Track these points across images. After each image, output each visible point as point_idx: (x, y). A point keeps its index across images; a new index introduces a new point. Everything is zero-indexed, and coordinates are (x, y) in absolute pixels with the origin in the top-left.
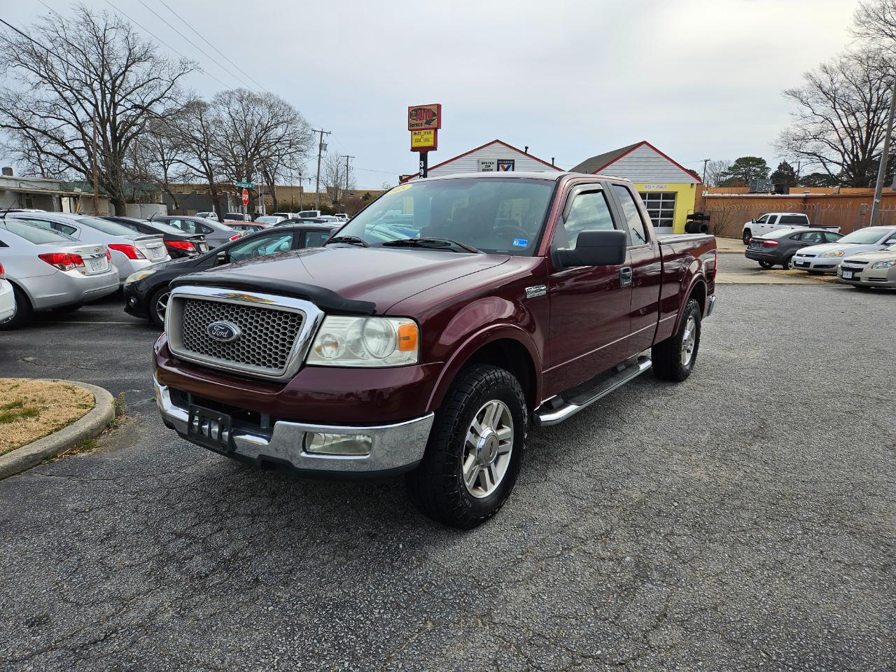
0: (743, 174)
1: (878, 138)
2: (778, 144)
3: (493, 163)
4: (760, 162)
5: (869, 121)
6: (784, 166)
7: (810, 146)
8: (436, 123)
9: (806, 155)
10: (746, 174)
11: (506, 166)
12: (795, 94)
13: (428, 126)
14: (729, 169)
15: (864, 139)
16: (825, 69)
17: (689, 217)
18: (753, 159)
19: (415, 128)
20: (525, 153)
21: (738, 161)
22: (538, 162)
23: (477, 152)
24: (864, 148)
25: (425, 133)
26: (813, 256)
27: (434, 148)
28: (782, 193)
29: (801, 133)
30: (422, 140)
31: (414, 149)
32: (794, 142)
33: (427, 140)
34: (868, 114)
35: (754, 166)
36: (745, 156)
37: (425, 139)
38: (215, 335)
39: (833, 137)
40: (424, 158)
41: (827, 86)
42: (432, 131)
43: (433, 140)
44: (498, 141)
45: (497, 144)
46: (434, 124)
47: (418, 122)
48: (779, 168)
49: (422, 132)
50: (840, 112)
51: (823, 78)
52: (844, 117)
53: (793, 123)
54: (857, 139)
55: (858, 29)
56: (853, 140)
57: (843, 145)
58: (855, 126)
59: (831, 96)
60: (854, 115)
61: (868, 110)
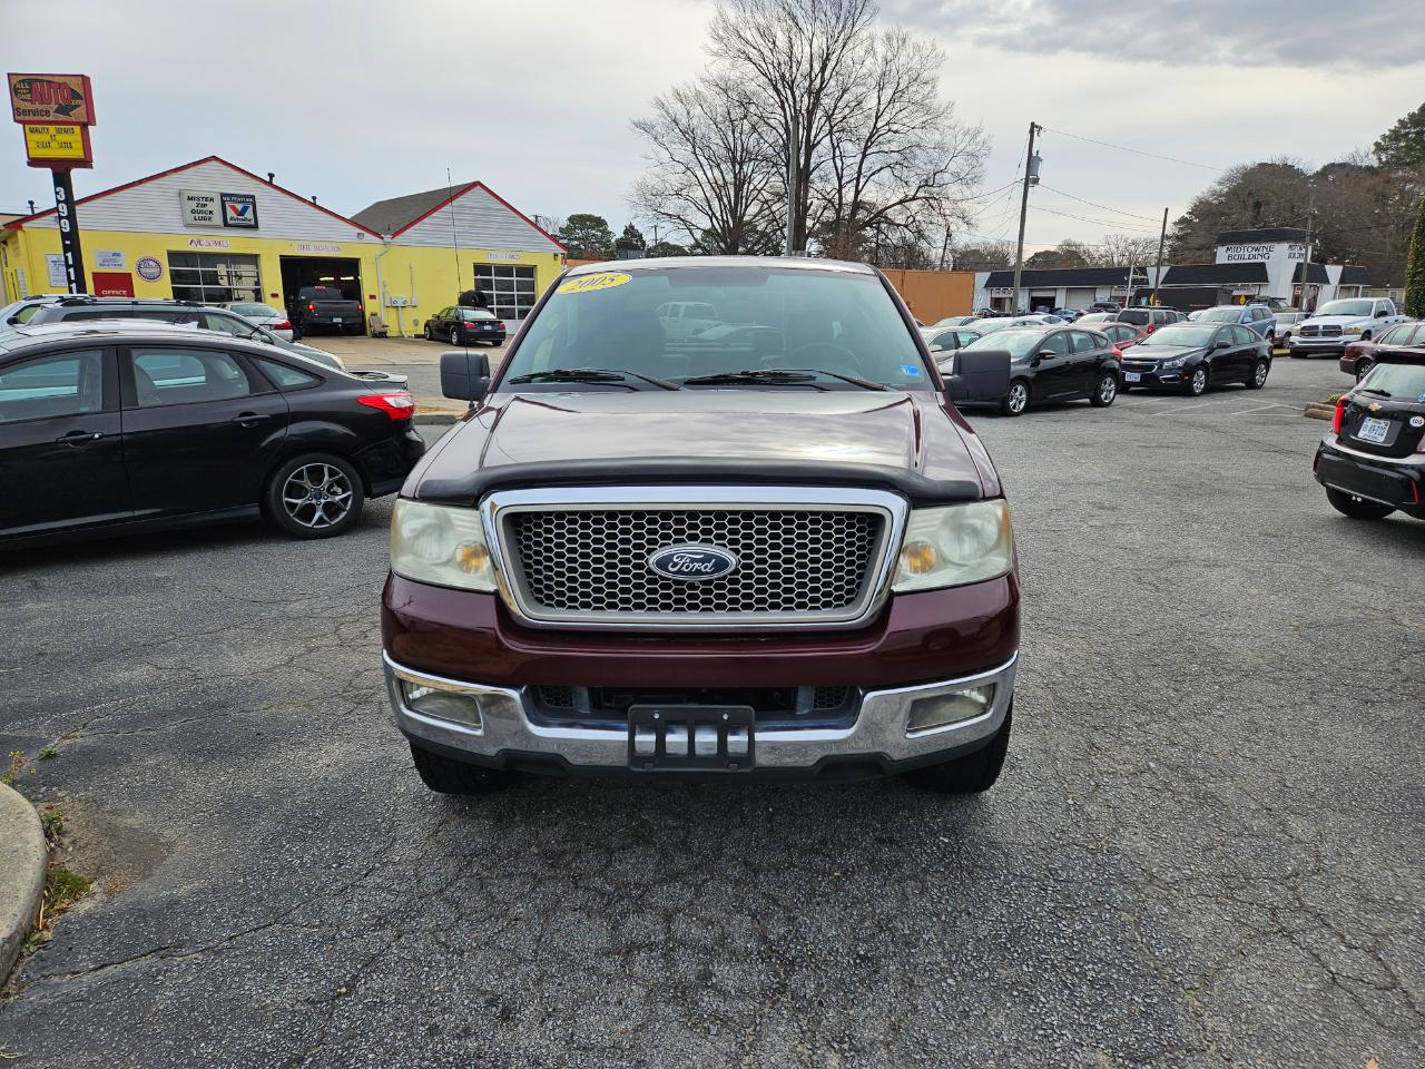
0: (579, 239)
1: (747, 200)
2: (632, 199)
3: (212, 200)
4: (599, 223)
5: (735, 175)
6: (630, 230)
7: (672, 205)
8: (84, 113)
9: (667, 218)
10: (584, 239)
11: (239, 207)
12: (645, 127)
13: (62, 117)
14: (561, 230)
15: (732, 196)
16: (680, 98)
18: (590, 218)
19: (31, 118)
20: (270, 183)
21: (572, 219)
22: (302, 203)
23: (175, 175)
24: (733, 212)
25: (58, 131)
27: (85, 162)
29: (660, 186)
30: (54, 144)
31: (34, 162)
32: (651, 199)
33: (68, 145)
34: (734, 166)
35: (593, 228)
36: (580, 213)
37: (63, 144)
38: (680, 572)
39: (698, 194)
40: (62, 180)
41: (683, 121)
42: (77, 129)
43: (80, 145)
44: (214, 158)
45: (214, 163)
46: (79, 113)
47: (40, 107)
48: (625, 232)
49: (52, 129)
50: (701, 158)
51: (678, 109)
52: (707, 168)
53: (649, 170)
54: (725, 200)
55: (715, 46)
56: (720, 200)
57: (710, 206)
58: (720, 182)
59: (689, 135)
60: (718, 166)
61: (734, 161)
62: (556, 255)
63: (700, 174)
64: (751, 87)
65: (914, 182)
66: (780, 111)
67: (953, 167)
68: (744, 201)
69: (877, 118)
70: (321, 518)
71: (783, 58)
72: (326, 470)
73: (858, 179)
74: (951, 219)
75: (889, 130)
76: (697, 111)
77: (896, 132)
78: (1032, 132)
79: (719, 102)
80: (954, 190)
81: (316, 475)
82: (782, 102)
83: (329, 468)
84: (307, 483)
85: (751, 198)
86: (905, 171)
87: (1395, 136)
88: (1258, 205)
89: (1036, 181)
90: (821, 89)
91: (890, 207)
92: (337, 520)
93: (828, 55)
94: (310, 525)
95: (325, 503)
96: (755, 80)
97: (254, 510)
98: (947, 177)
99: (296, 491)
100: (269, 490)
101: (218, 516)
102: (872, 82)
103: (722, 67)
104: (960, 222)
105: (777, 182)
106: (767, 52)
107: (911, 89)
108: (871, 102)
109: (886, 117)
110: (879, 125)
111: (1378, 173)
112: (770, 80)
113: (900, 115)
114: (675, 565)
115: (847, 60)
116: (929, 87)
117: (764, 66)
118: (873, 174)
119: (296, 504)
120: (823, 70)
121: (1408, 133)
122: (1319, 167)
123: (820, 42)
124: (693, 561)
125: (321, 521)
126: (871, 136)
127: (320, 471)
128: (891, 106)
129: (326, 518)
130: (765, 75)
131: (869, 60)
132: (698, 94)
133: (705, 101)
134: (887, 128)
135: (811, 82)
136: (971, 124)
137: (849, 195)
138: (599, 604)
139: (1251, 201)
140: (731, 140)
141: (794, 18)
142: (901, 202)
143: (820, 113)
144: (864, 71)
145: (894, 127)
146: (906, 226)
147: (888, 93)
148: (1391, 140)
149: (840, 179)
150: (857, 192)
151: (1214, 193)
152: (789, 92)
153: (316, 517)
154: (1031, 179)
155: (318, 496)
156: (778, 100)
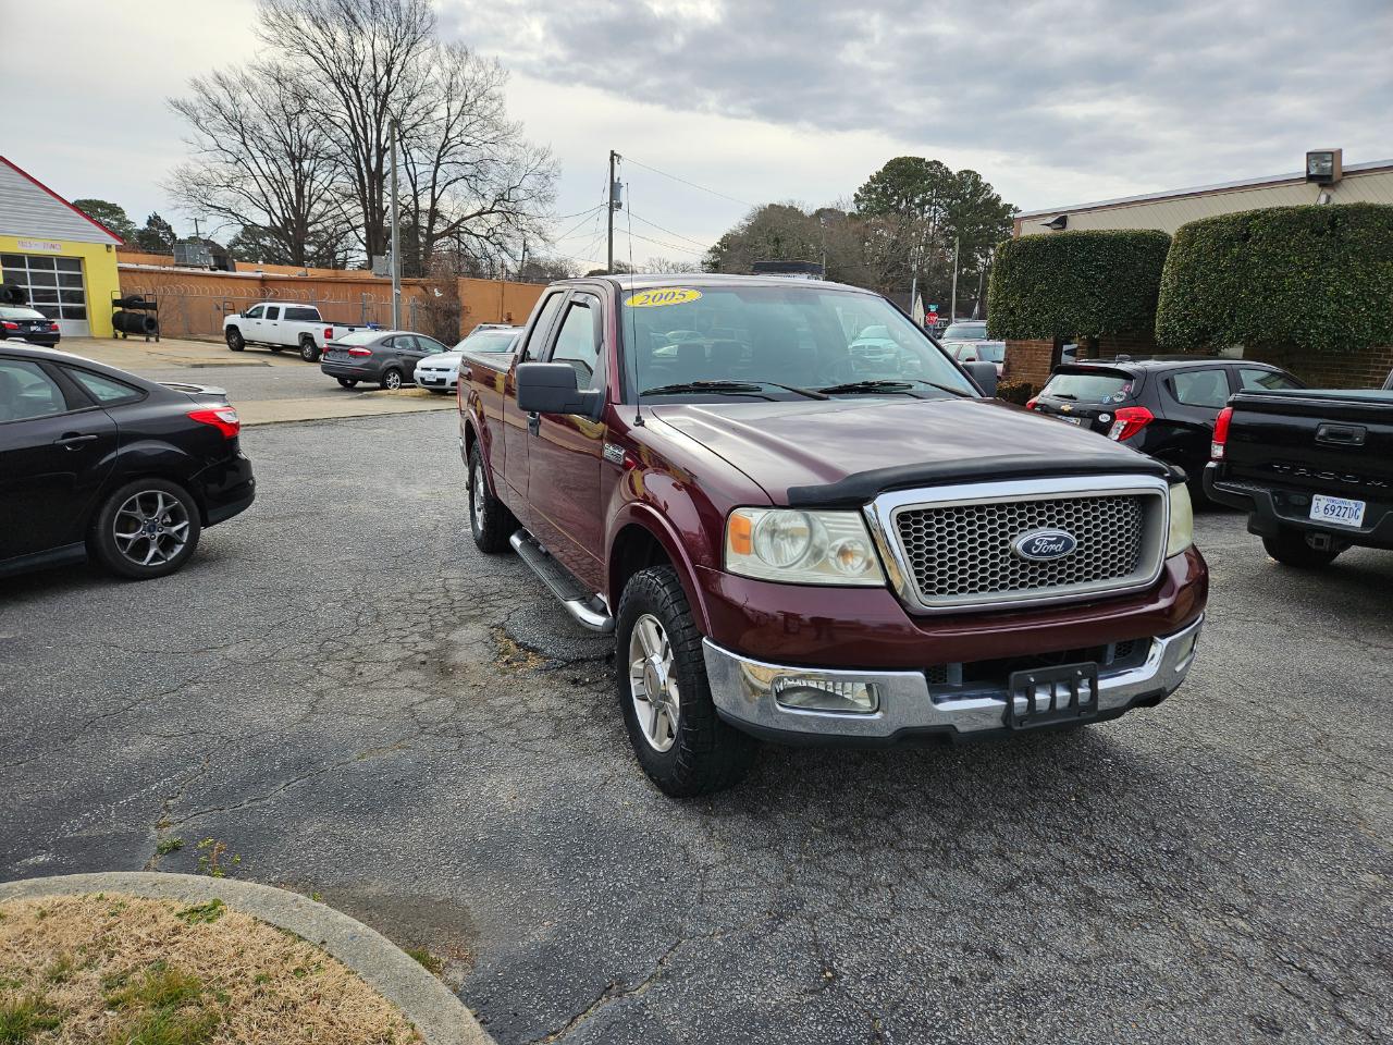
2: (170, 187)
4: (114, 210)
5: (295, 171)
6: (155, 221)
7: (222, 197)
9: (215, 211)
12: (184, 108)
15: (294, 199)
16: (221, 81)
17: (116, 303)
18: (101, 204)
26: (448, 370)
28: (226, 269)
29: (206, 176)
32: (196, 190)
34: (293, 162)
35: (106, 215)
36: (88, 199)
38: (1040, 554)
39: (253, 188)
41: (228, 108)
48: (150, 222)
50: (254, 150)
51: (220, 94)
52: (261, 161)
53: (191, 156)
54: (285, 197)
55: (268, 32)
56: (280, 197)
57: (267, 201)
58: (278, 177)
59: (237, 124)
60: (274, 160)
61: (291, 155)
62: (108, 246)
63: (252, 165)
64: (309, 81)
65: (491, 196)
66: (344, 110)
67: (526, 184)
68: (307, 200)
69: (448, 130)
70: (156, 554)
71: (344, 55)
72: (160, 498)
73: (433, 188)
74: (528, 235)
75: (462, 142)
76: (244, 97)
77: (468, 144)
78: (612, 160)
79: (273, 93)
80: (528, 207)
81: (149, 504)
82: (346, 100)
83: (164, 496)
84: (139, 513)
85: (314, 197)
86: (480, 183)
87: (867, 189)
88: (777, 241)
89: (619, 205)
90: (388, 92)
91: (469, 218)
92: (173, 555)
93: (392, 59)
94: (145, 563)
95: (161, 537)
96: (314, 73)
97: (79, 550)
98: (521, 194)
99: (127, 523)
100: (97, 524)
101: (38, 560)
102: (440, 92)
103: (275, 56)
104: (536, 236)
105: (345, 183)
106: (326, 47)
107: (479, 103)
108: (441, 113)
109: (457, 129)
110: (450, 135)
111: (859, 219)
112: (332, 77)
113: (471, 129)
114: (1037, 547)
115: (411, 65)
116: (495, 105)
117: (324, 62)
118: (449, 183)
119: (129, 540)
120: (388, 72)
121: (876, 188)
122: (813, 211)
123: (382, 46)
124: (1049, 543)
125: (156, 557)
126: (443, 146)
127: (152, 499)
128: (460, 118)
129: (161, 553)
130: (325, 70)
131: (435, 70)
132: (246, 82)
133: (255, 88)
134: (459, 139)
135: (377, 85)
136: (539, 145)
137: (425, 203)
138: (973, 588)
139: (772, 237)
140: (287, 134)
141: (353, 17)
142: (479, 214)
143: (387, 119)
144: (430, 79)
145: (467, 140)
146: (487, 238)
147: (456, 106)
148: (866, 193)
149: (414, 186)
150: (434, 201)
151: (743, 228)
152: (352, 90)
153: (151, 553)
154: (614, 205)
155: (151, 529)
156: (342, 99)
